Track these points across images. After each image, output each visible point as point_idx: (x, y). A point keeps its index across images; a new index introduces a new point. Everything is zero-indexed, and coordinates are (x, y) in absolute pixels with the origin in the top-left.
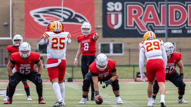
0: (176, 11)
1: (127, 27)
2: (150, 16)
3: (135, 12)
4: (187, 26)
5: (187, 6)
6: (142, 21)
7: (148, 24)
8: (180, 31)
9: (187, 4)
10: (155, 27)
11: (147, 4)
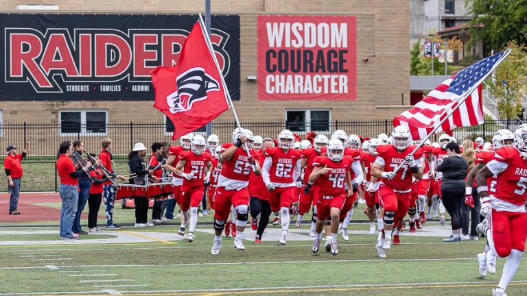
0: (110, 47)
1: (9, 78)
2: (58, 57)
3: (26, 48)
4: (132, 78)
5: (131, 35)
6: (41, 67)
7: (52, 72)
8: (118, 88)
9: (132, 33)
10: (66, 78)
11: (50, 32)
